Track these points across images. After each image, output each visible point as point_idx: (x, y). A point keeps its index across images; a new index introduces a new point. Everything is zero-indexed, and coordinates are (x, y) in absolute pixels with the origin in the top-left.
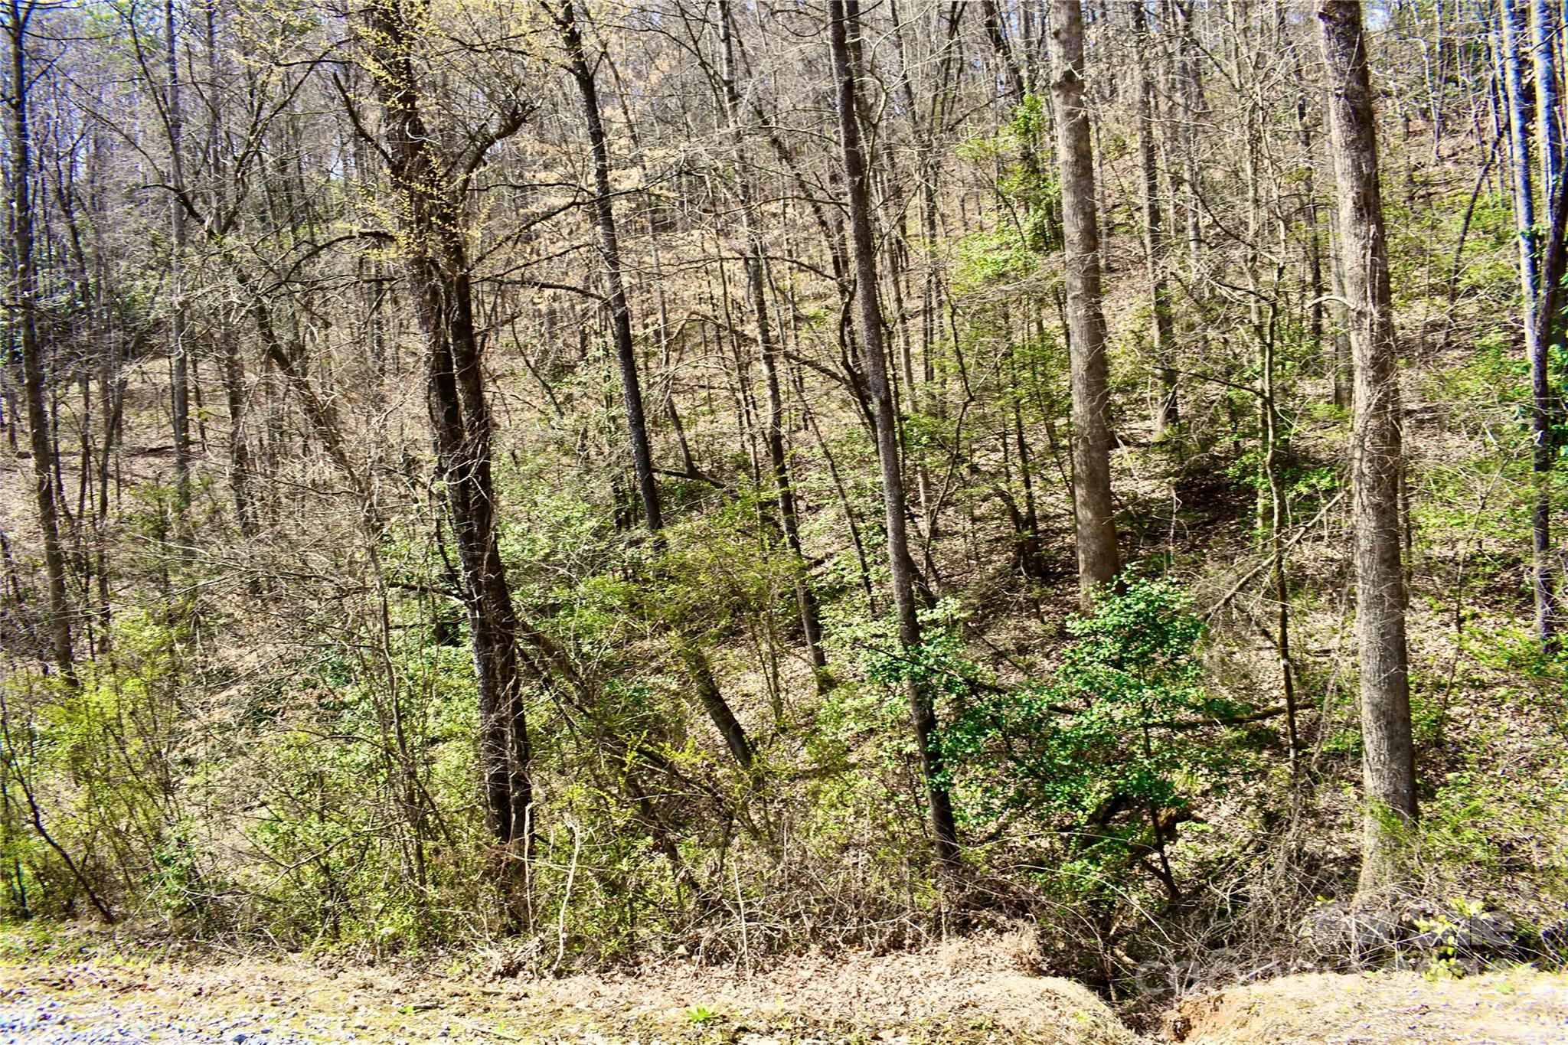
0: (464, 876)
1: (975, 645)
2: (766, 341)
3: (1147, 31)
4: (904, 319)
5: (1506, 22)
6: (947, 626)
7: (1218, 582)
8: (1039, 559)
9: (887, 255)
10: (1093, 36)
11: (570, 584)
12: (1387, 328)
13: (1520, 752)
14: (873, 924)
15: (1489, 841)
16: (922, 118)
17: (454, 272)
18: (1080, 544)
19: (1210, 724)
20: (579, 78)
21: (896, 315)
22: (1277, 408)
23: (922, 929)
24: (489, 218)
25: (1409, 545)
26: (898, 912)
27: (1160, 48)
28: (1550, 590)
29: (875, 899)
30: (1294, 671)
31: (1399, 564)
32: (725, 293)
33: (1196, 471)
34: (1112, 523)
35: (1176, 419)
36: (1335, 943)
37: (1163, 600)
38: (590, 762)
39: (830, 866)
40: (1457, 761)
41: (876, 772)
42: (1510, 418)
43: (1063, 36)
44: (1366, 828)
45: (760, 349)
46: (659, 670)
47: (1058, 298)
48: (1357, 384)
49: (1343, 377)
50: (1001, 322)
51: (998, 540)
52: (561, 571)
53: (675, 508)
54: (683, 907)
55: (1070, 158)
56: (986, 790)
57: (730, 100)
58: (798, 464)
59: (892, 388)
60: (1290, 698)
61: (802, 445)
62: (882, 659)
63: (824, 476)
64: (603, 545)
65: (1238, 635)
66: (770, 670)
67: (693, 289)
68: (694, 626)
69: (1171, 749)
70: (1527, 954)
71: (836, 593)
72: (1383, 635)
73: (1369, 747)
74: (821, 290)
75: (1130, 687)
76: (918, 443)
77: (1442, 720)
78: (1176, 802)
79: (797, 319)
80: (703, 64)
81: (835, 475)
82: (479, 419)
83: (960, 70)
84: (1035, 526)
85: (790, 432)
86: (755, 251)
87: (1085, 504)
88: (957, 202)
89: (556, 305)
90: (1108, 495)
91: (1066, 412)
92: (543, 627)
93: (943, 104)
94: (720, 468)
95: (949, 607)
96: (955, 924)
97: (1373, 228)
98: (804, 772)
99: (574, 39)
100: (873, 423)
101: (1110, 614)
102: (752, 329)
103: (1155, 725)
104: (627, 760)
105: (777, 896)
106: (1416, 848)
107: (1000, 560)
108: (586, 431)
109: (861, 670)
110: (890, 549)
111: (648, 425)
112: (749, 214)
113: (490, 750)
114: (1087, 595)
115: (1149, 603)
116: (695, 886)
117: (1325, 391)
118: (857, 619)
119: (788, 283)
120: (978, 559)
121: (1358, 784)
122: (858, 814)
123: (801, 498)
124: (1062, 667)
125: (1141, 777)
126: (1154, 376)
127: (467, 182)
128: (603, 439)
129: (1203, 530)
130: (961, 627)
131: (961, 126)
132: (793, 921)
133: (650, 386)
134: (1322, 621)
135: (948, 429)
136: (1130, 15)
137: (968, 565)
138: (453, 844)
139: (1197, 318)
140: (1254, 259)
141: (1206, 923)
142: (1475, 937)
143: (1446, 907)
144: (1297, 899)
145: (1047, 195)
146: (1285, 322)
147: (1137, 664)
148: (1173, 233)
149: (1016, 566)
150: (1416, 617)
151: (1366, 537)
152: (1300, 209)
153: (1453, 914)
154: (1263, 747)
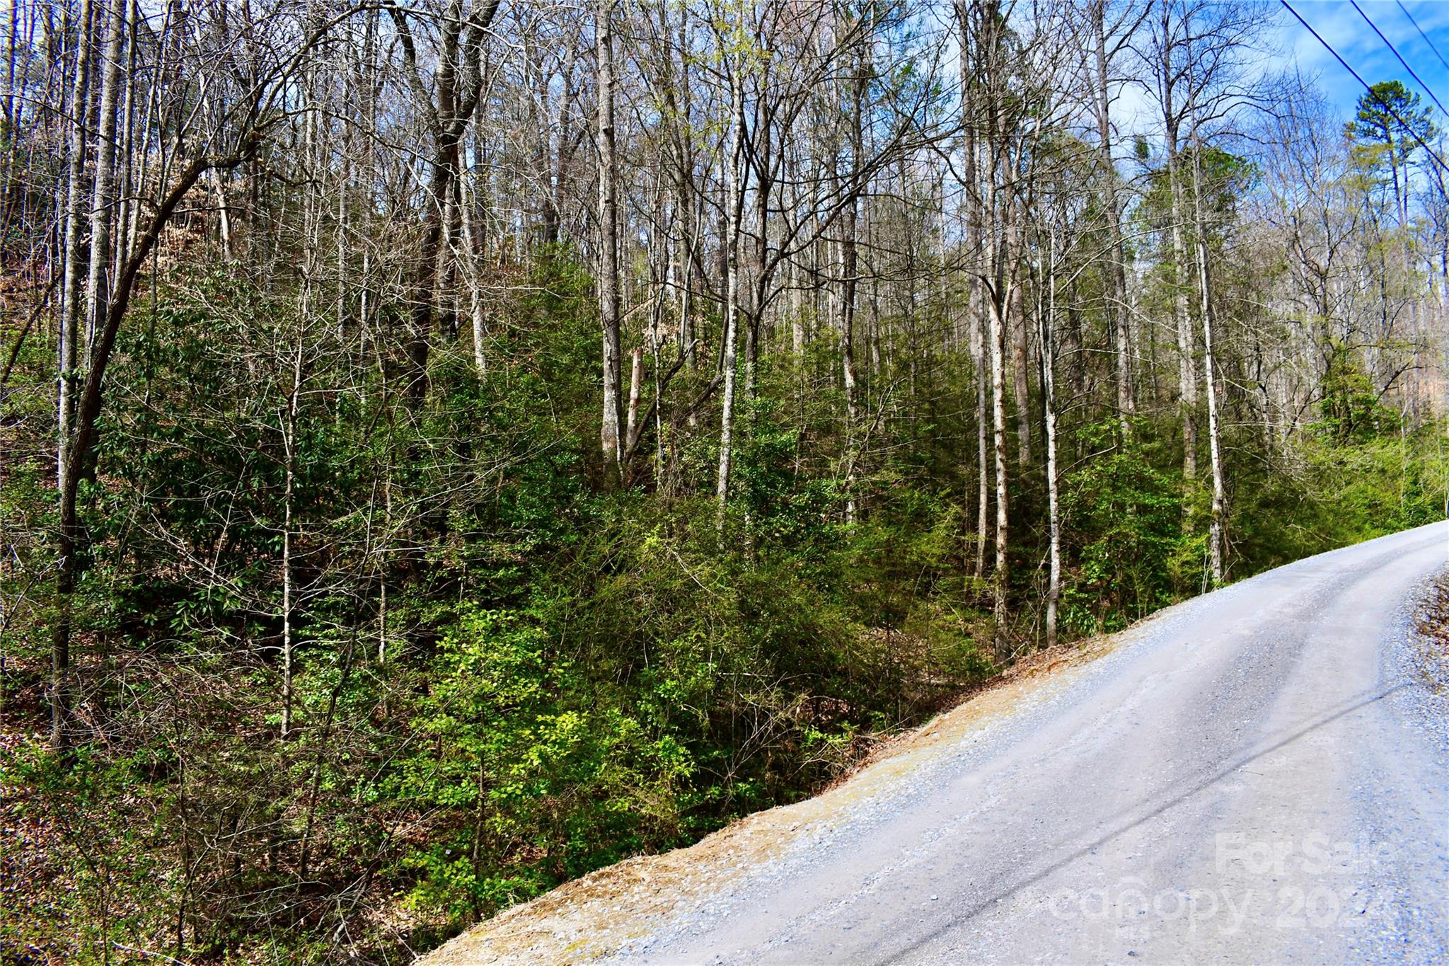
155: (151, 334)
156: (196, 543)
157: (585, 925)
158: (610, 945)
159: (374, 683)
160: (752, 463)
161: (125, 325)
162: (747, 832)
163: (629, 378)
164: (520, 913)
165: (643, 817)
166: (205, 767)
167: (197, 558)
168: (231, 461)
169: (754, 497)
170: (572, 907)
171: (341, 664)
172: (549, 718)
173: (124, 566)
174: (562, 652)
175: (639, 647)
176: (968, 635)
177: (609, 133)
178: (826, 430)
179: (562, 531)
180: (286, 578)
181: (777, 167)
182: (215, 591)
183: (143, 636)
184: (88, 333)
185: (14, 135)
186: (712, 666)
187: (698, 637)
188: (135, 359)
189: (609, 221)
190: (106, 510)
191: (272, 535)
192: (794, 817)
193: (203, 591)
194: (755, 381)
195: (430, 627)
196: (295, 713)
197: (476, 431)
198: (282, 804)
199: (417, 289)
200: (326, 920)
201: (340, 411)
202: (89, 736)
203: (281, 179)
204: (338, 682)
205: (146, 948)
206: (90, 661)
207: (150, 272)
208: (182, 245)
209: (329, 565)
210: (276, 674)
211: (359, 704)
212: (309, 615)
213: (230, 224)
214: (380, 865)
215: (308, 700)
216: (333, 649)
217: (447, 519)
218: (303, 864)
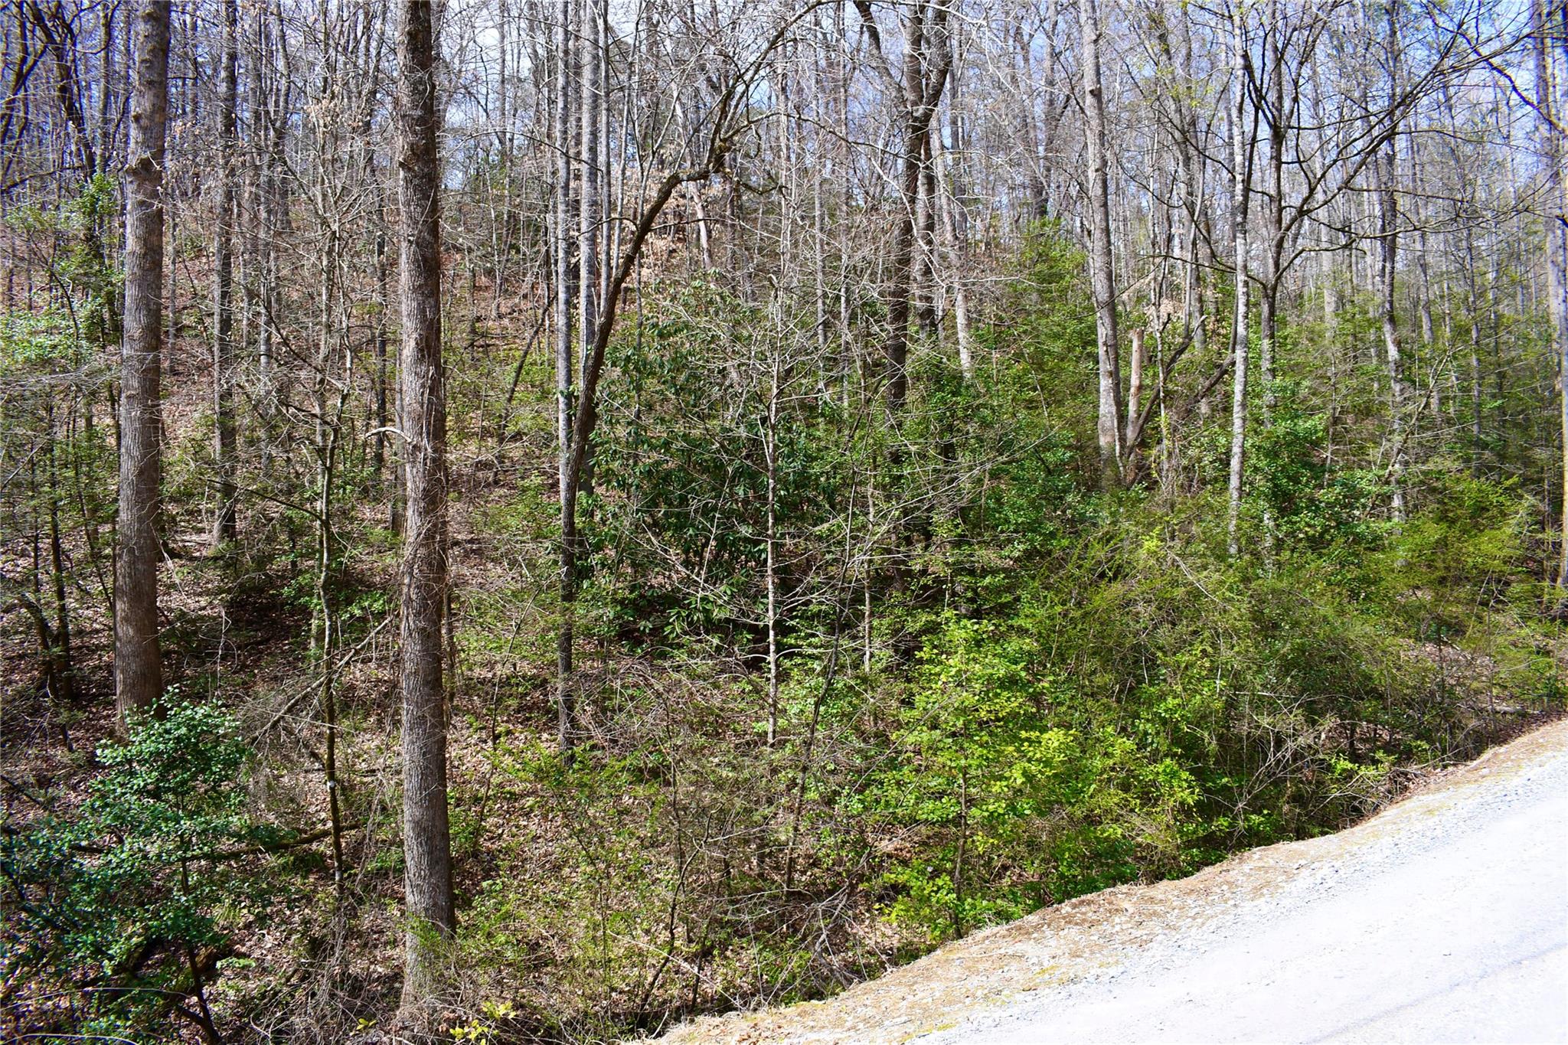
3: (236, 138)
5: (561, 207)
7: (265, 704)
8: (70, 679)
10: (178, 130)
12: (438, 463)
13: (545, 856)
15: (519, 942)
18: (119, 663)
19: (254, 852)
22: (334, 530)
25: (452, 666)
27: (248, 158)
28: (571, 708)
30: (343, 791)
31: (441, 685)
33: (251, 589)
34: (156, 641)
35: (233, 535)
37: (207, 724)
40: (491, 870)
42: (544, 553)
43: (144, 122)
44: (408, 944)
47: (111, 395)
48: (409, 513)
49: (399, 506)
50: (43, 413)
51: (21, 657)
55: (138, 250)
60: (336, 821)
65: (286, 757)
69: (211, 882)
72: (424, 754)
73: (409, 863)
75: (166, 820)
77: (477, 832)
78: (216, 938)
83: (24, 129)
84: (66, 641)
87: (126, 619)
90: (153, 611)
91: (113, 518)
97: (432, 369)
101: (144, 742)
103: (194, 857)
106: (453, 959)
107: (22, 680)
114: (123, 718)
115: (191, 728)
117: (383, 517)
121: (402, 900)
124: (89, 801)
125: (176, 917)
126: (212, 488)
129: (256, 650)
134: (369, 742)
136: (219, 119)
139: (261, 433)
140: (322, 381)
142: (504, 1036)
143: (479, 1011)
144: (340, 1025)
145: (110, 283)
146: (348, 448)
147: (176, 793)
148: (244, 344)
149: (42, 686)
150: (457, 735)
151: (411, 660)
152: (372, 341)
153: (485, 1017)
154: (309, 872)
155: (639, 347)
156: (686, 552)
157: (1060, 952)
158: (1080, 973)
159: (858, 695)
160: (1273, 454)
161: (613, 340)
162: (1246, 868)
163: (1128, 364)
164: (995, 935)
165: (1139, 845)
166: (695, 772)
167: (687, 567)
168: (716, 469)
169: (1274, 493)
170: (1048, 933)
171: (824, 673)
172: (1034, 735)
173: (621, 575)
174: (1053, 664)
175: (1136, 662)
176: (1548, 653)
177: (1097, 94)
178: (1365, 412)
179: (1053, 535)
180: (770, 587)
181: (1292, 112)
182: (704, 599)
183: (638, 642)
184: (582, 349)
185: (508, 164)
186: (1220, 683)
187: (1204, 651)
188: (624, 372)
189: (1099, 191)
190: (603, 521)
191: (757, 543)
192: (1302, 854)
193: (693, 599)
194: (1273, 360)
195: (916, 637)
196: (780, 721)
197: (958, 430)
198: (768, 811)
199: (892, 285)
200: (808, 928)
201: (823, 415)
202: (590, 738)
203: (748, 187)
204: (822, 691)
205: (643, 942)
206: (592, 667)
207: (636, 285)
208: (665, 256)
209: (811, 574)
210: (762, 682)
211: (844, 715)
212: (793, 623)
213: (709, 232)
214: (861, 878)
215: (793, 709)
216: (817, 658)
217: (930, 524)
218: (790, 873)
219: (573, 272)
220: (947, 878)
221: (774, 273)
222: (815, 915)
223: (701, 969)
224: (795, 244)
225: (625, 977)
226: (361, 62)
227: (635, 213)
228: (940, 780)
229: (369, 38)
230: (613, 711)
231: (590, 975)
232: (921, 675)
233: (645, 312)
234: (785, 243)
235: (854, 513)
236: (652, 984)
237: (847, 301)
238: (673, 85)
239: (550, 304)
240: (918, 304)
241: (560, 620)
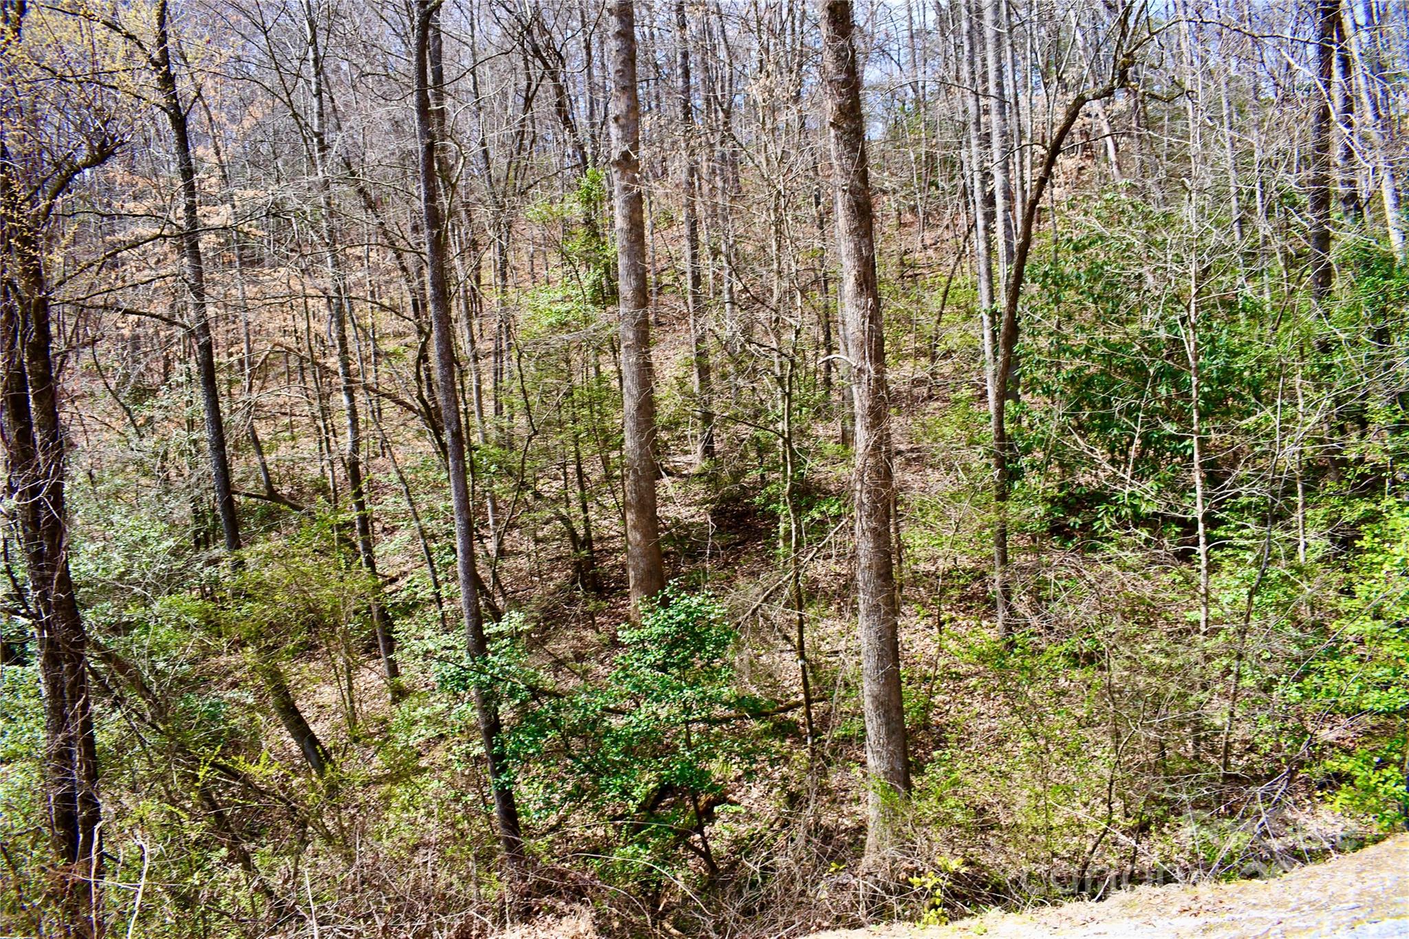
0: (27, 900)
1: (537, 654)
2: (347, 374)
3: (693, 123)
4: (476, 359)
5: (974, 142)
6: (512, 638)
7: (746, 595)
8: (595, 575)
9: (462, 301)
10: (648, 124)
11: (145, 602)
12: (881, 383)
13: (989, 730)
14: (443, 919)
15: (967, 806)
16: (498, 180)
17: (32, 295)
18: (631, 562)
19: (742, 718)
20: (171, 117)
21: (469, 354)
22: (795, 446)
23: (487, 920)
24: (75, 243)
25: (900, 561)
26: (465, 906)
27: (703, 138)
28: (1008, 598)
29: (444, 895)
30: (811, 669)
31: (892, 578)
32: (309, 328)
33: (729, 499)
34: (658, 544)
35: (713, 455)
36: (846, 903)
37: (700, 611)
38: (162, 778)
39: (401, 866)
40: (941, 741)
41: (446, 775)
42: (976, 458)
43: (622, 121)
44: (870, 802)
45: (341, 381)
46: (234, 685)
47: (613, 347)
48: (858, 428)
49: (848, 422)
50: (563, 365)
51: (558, 559)
52: (136, 589)
53: (254, 528)
54: (256, 914)
55: (625, 226)
56: (547, 786)
57: (320, 150)
58: (376, 488)
59: (463, 420)
60: (807, 694)
61: (380, 471)
62: (451, 669)
63: (399, 500)
64: (180, 564)
65: (764, 640)
66: (344, 684)
67: (278, 322)
68: (270, 642)
69: (709, 741)
70: (998, 899)
71: (408, 609)
72: (880, 638)
73: (870, 732)
74: (401, 329)
75: (673, 689)
76: (487, 471)
77: (927, 707)
78: (713, 788)
79: (377, 354)
80: (295, 115)
81: (410, 500)
82: (53, 440)
83: (533, 141)
84: (591, 547)
85: (368, 458)
86: (338, 290)
87: (635, 527)
88: (526, 258)
89: (140, 331)
90: (654, 519)
91: (619, 446)
92: (116, 644)
93: (516, 170)
94: (300, 491)
95: (514, 620)
96: (518, 912)
97: (870, 301)
98: (377, 777)
99: (168, 80)
100: (446, 453)
101: (654, 625)
102: (333, 362)
103: (694, 721)
104: (201, 774)
105: (350, 898)
106: (909, 816)
107: (559, 577)
108: (166, 453)
109: (432, 679)
110: (459, 568)
111: (229, 449)
112: (333, 256)
113: (56, 770)
114: (636, 607)
115: (689, 614)
116: (270, 894)
117: (834, 433)
118: (428, 633)
119: (369, 321)
120: (540, 576)
121: (863, 764)
122: (430, 814)
123: (377, 520)
124: (614, 673)
125: (682, 768)
126: (694, 416)
127: (50, 207)
128: (185, 461)
129: (735, 549)
130: (524, 638)
131: (531, 191)
132: (365, 922)
133: (232, 412)
134: (832, 627)
135: (514, 459)
136: (679, 109)
137: (532, 582)
138: (14, 868)
139: (730, 368)
140: (777, 320)
141: (739, 893)
142: (957, 888)
143: (934, 865)
144: (815, 867)
145: (605, 257)
146: (802, 374)
147: (679, 668)
148: (711, 295)
149: (574, 582)
150: (906, 622)
151: (866, 556)
152: (816, 281)
153: (939, 870)
154: (786, 736)
155: (1055, 262)
156: (1112, 451)
159: (1293, 584)
161: (1032, 258)
166: (1128, 658)
167: (1113, 465)
168: (1138, 371)
171: (1257, 563)
173: (1050, 475)
180: (1198, 481)
182: (1132, 495)
183: (1069, 537)
184: (1003, 270)
185: (923, 110)
188: (1043, 287)
190: (1031, 427)
191: (1182, 439)
193: (1120, 495)
195: (1354, 526)
196: (1213, 611)
197: (1393, 314)
198: (1204, 696)
199: (1311, 172)
200: (1246, 810)
201: (1243, 310)
202: (1027, 625)
203: (1153, 97)
204: (1255, 582)
205: (1081, 813)
206: (1026, 560)
207: (1049, 205)
208: (1075, 174)
209: (1240, 467)
210: (1193, 573)
211: (1278, 604)
212: (1223, 515)
213: (1116, 145)
214: (1301, 764)
215: (1226, 598)
216: (1249, 549)
217: (1366, 412)
218: (1226, 756)
219: (990, 200)
220: (1396, 769)
221: (1185, 176)
222: (1254, 798)
223: (1138, 842)
224: (1205, 146)
225: (1065, 844)
226: (788, 40)
227: (1043, 137)
228: (1386, 670)
229: (794, 18)
230: (1048, 600)
231: (1033, 840)
232: (1361, 565)
233: (1059, 228)
234: (1195, 147)
235: (1282, 405)
236: (1091, 853)
237: (1263, 195)
238: (1072, 13)
239: (970, 231)
240: (1340, 189)
241: (996, 518)
